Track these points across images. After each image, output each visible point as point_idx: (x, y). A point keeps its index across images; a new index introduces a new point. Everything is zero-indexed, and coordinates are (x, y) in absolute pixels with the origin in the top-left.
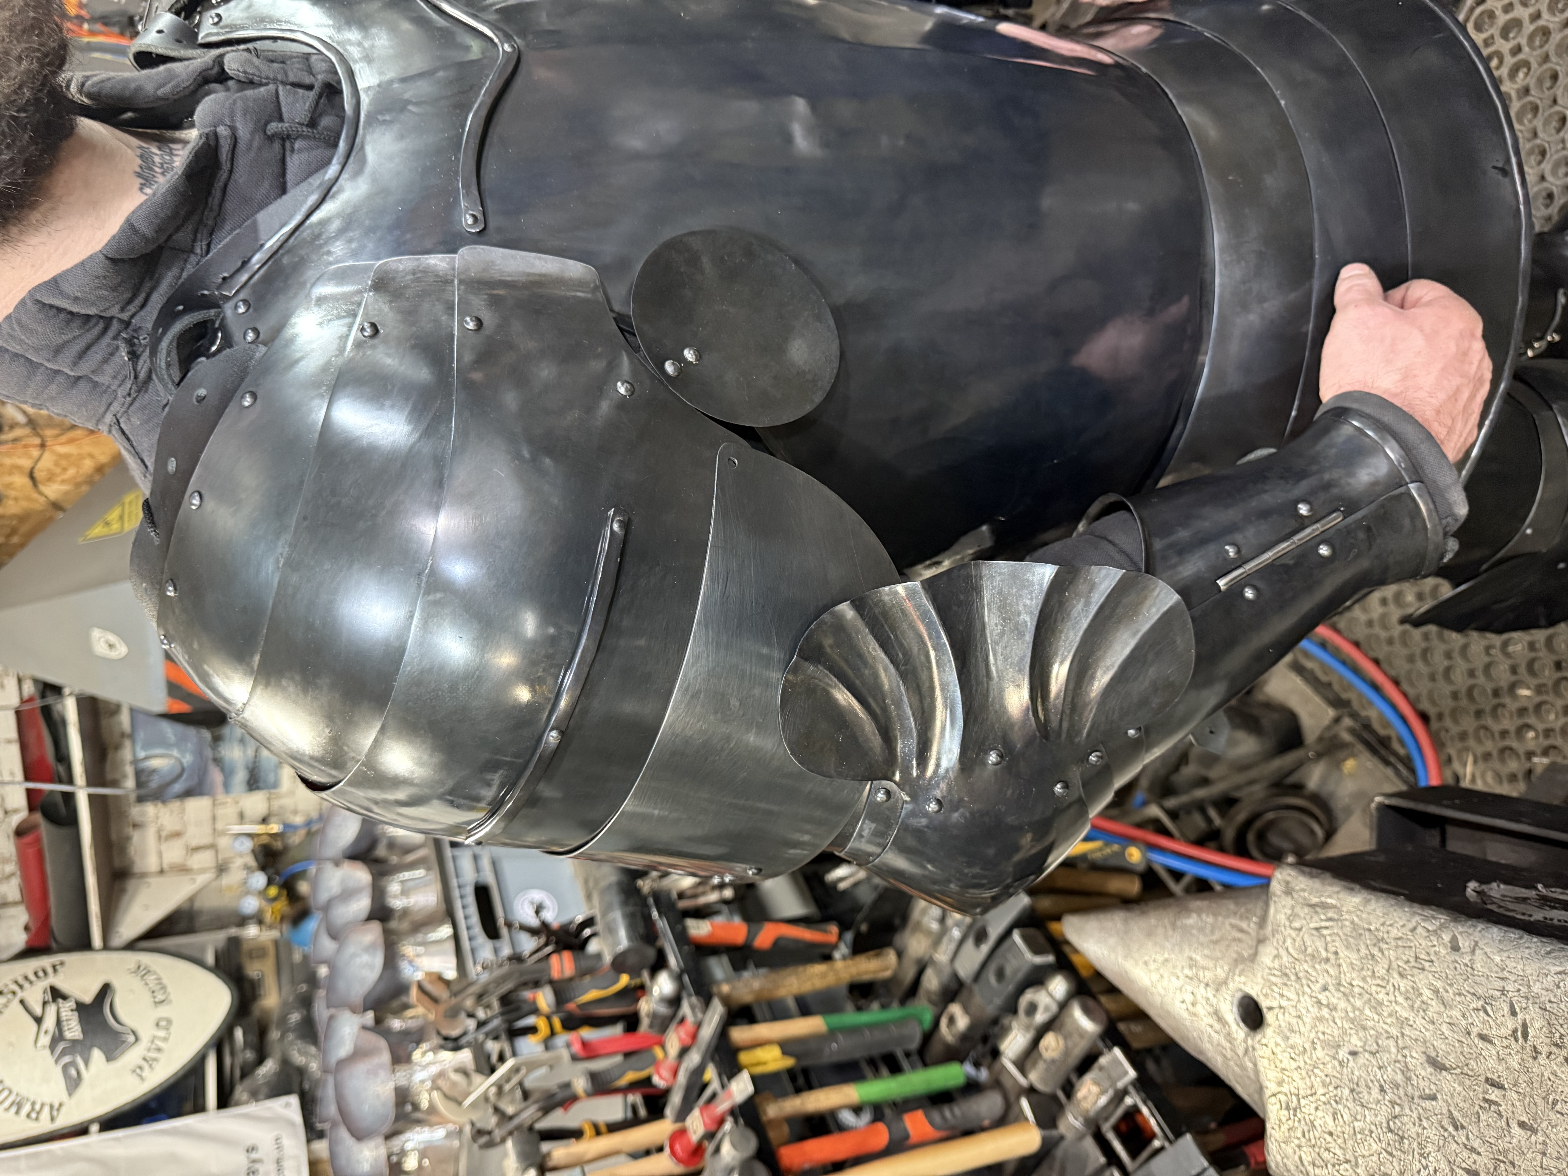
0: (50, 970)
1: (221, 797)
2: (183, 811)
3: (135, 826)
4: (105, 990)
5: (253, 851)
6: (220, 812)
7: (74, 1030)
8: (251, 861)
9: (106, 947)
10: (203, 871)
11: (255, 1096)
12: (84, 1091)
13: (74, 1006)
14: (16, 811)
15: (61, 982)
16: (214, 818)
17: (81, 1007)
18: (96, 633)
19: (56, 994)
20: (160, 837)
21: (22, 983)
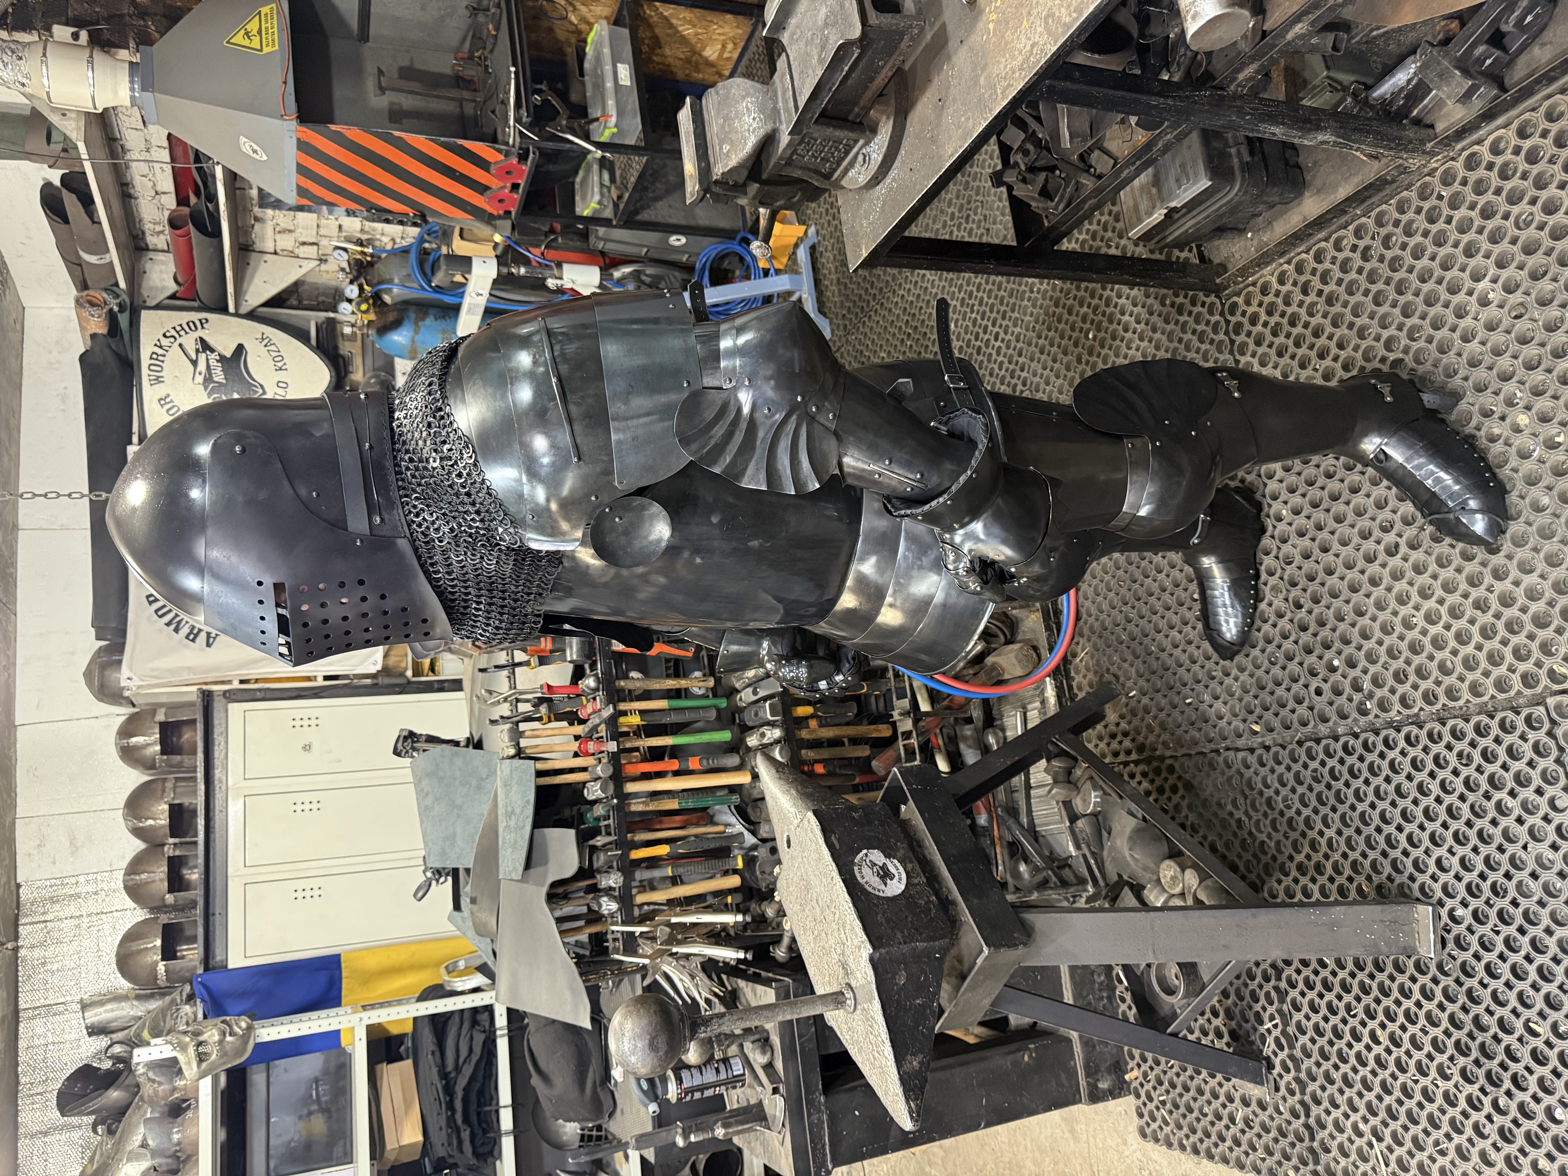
0: (198, 325)
1: (325, 215)
2: (294, 218)
3: (257, 219)
4: (240, 349)
5: (348, 261)
6: (324, 223)
7: (219, 376)
8: (346, 269)
9: (238, 313)
10: (309, 259)
13: (218, 358)
15: (207, 336)
16: (318, 226)
18: (243, 139)
19: (205, 346)
20: (275, 230)
21: (180, 330)
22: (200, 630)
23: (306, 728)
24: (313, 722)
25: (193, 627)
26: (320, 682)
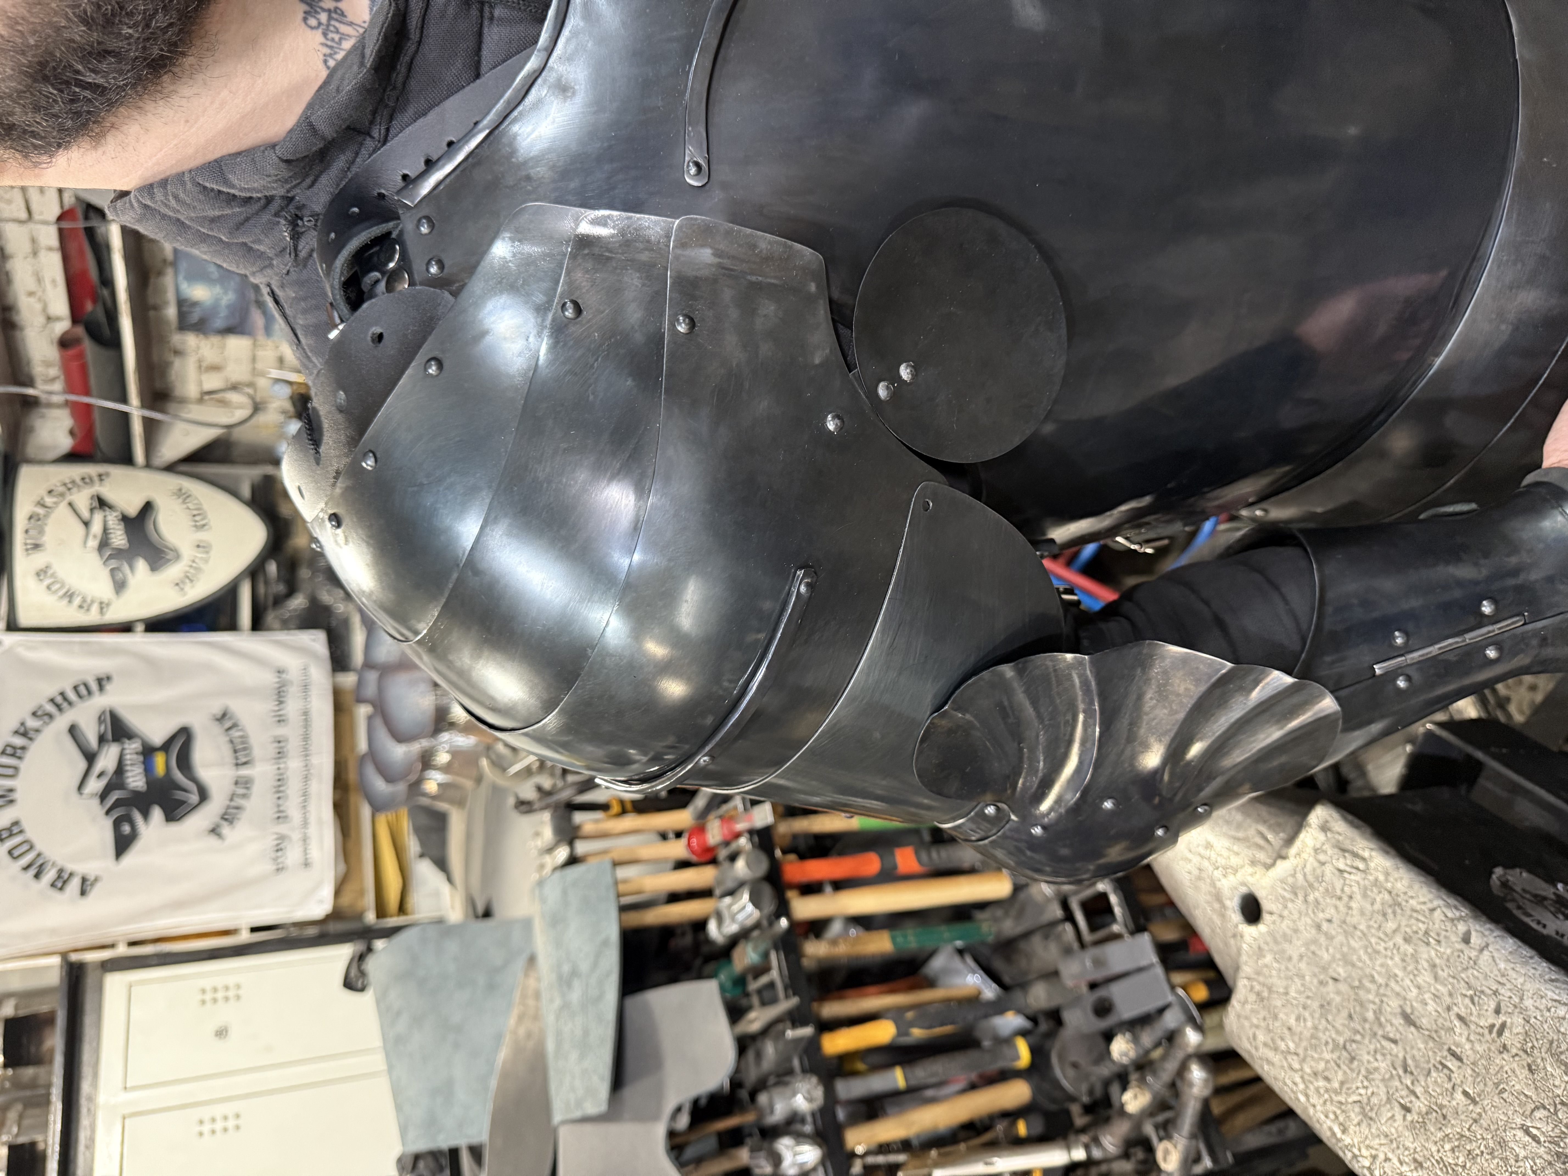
0: (96, 479)
1: (261, 338)
2: (223, 347)
3: (176, 353)
4: (148, 508)
5: (291, 398)
6: (260, 353)
7: (119, 538)
8: (288, 406)
9: (148, 465)
10: (240, 407)
11: (285, 625)
12: (129, 594)
13: (120, 517)
14: (58, 319)
15: (108, 492)
16: (254, 359)
17: (125, 519)
19: (102, 503)
20: (200, 367)
21: (70, 486)
22: (71, 875)
23: (221, 1003)
24: (231, 994)
25: (61, 871)
26: (245, 937)
